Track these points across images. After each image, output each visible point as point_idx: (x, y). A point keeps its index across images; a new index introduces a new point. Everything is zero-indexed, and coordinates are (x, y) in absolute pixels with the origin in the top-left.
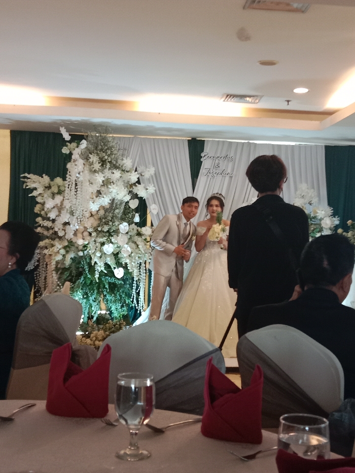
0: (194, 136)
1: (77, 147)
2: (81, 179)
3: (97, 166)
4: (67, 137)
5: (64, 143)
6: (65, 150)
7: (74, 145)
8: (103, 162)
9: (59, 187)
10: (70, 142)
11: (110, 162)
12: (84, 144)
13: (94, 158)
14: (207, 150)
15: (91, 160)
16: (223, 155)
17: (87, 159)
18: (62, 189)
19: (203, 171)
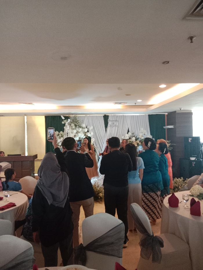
0: (105, 114)
1: (67, 121)
2: (69, 132)
3: (74, 127)
4: (63, 118)
5: (63, 120)
6: (63, 123)
7: (66, 121)
8: (76, 126)
9: (62, 135)
10: (65, 120)
11: (78, 126)
12: (69, 120)
13: (73, 125)
14: (110, 118)
15: (72, 125)
16: (115, 120)
17: (70, 125)
18: (63, 135)
19: (109, 125)
